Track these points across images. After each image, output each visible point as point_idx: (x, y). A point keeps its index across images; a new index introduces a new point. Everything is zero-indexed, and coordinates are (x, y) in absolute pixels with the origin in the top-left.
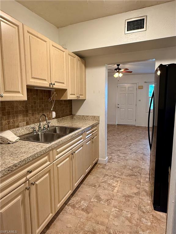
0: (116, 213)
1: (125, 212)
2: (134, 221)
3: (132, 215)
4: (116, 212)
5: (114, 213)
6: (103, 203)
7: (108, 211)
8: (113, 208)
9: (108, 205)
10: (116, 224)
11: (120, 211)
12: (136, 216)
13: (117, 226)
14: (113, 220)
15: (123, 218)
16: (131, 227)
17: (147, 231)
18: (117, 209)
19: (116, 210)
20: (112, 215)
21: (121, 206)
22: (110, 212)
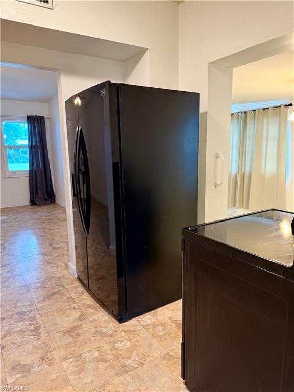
0: (74, 366)
1: (87, 354)
2: (108, 356)
3: (98, 350)
4: (73, 364)
5: (72, 370)
6: (36, 369)
7: (58, 374)
8: (64, 363)
9: (50, 365)
10: (88, 380)
11: (80, 359)
12: (106, 347)
13: (93, 381)
14: (79, 378)
15: (91, 364)
16: (112, 367)
17: (132, 354)
18: (71, 360)
19: (71, 363)
20: (70, 374)
21: (74, 351)
22: (63, 373)
